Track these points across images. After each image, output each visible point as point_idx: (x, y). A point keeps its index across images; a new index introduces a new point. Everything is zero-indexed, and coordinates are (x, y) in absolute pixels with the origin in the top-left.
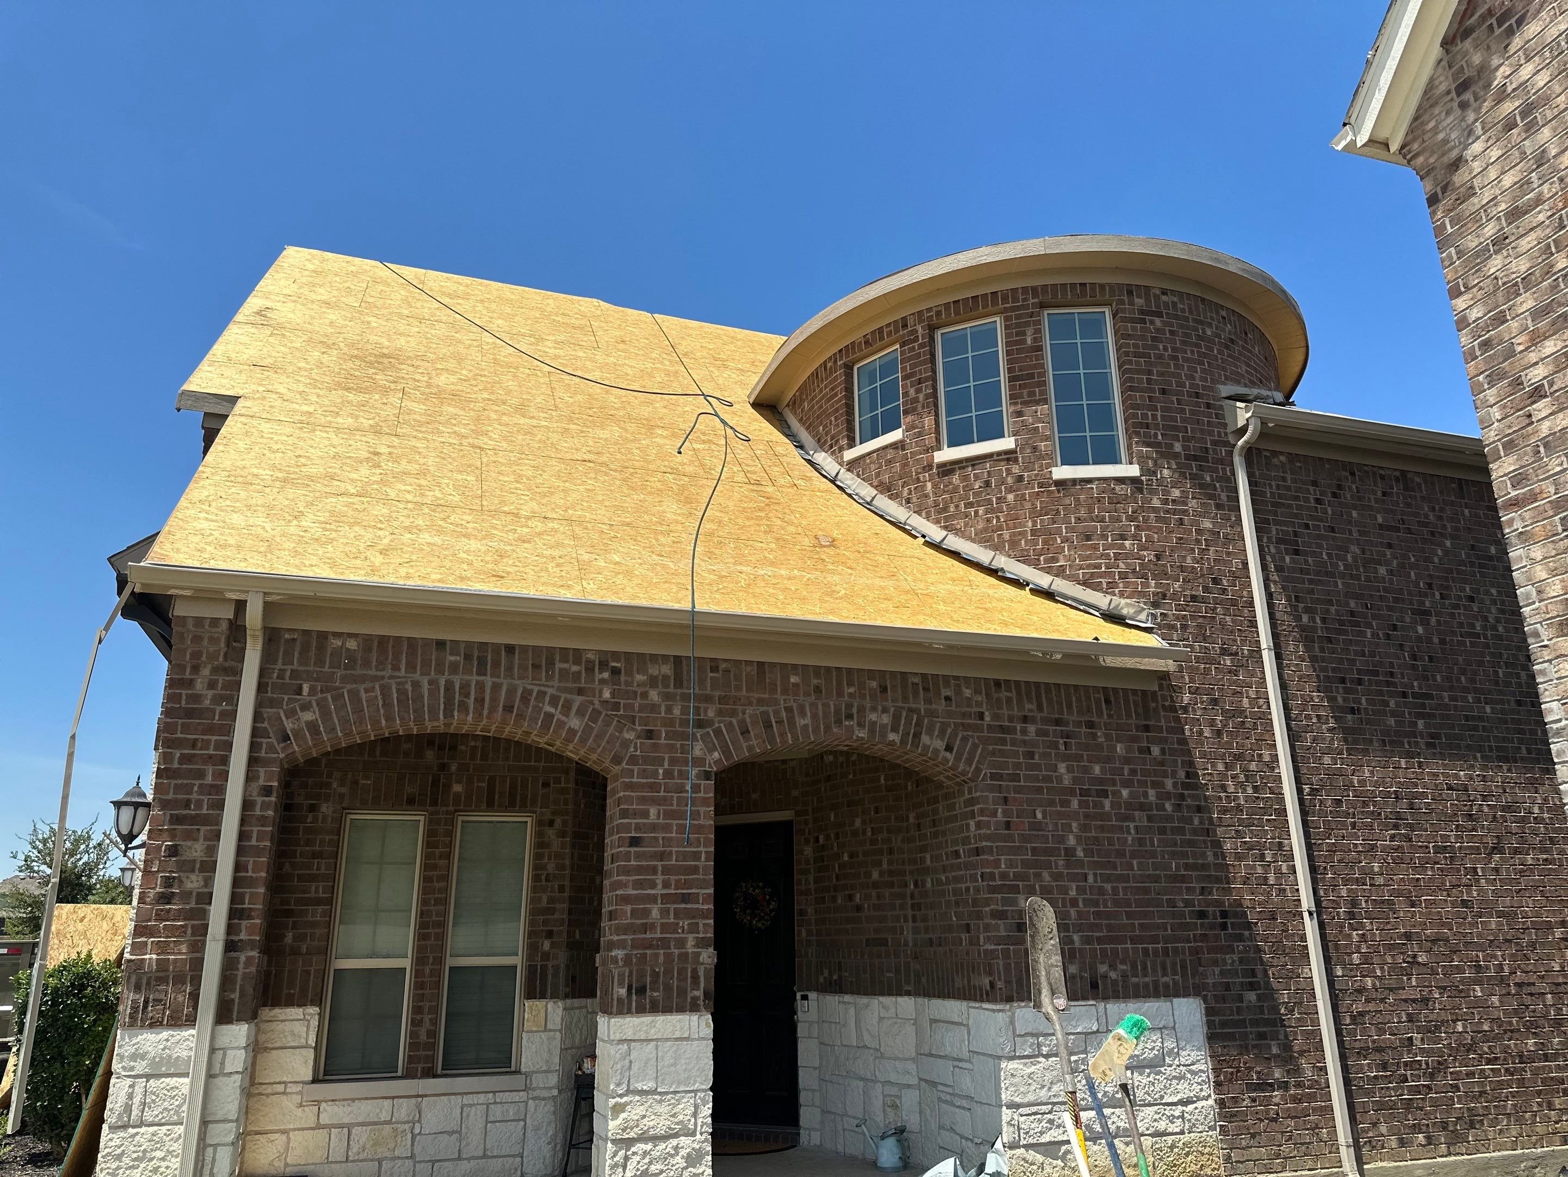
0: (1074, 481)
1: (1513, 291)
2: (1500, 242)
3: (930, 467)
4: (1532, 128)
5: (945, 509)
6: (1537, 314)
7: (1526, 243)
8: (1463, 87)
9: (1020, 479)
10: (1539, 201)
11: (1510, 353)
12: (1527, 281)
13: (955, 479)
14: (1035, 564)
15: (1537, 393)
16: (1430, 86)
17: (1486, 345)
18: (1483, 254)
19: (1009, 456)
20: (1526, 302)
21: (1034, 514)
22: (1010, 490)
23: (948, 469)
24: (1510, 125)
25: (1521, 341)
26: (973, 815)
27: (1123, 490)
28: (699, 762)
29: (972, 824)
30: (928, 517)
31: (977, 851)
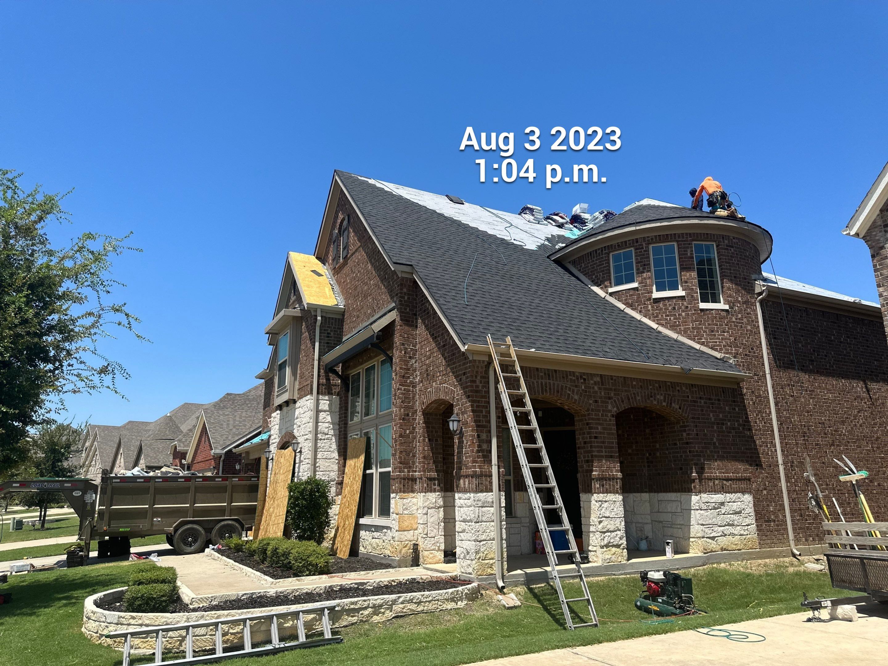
0: (707, 310)
3: (650, 299)
5: (657, 316)
9: (687, 307)
13: (661, 305)
14: (694, 340)
16: (874, 222)
19: (682, 298)
21: (693, 321)
22: (683, 311)
23: (657, 300)
26: (685, 431)
27: (724, 314)
28: (610, 411)
29: (685, 434)
30: (650, 319)
31: (687, 443)
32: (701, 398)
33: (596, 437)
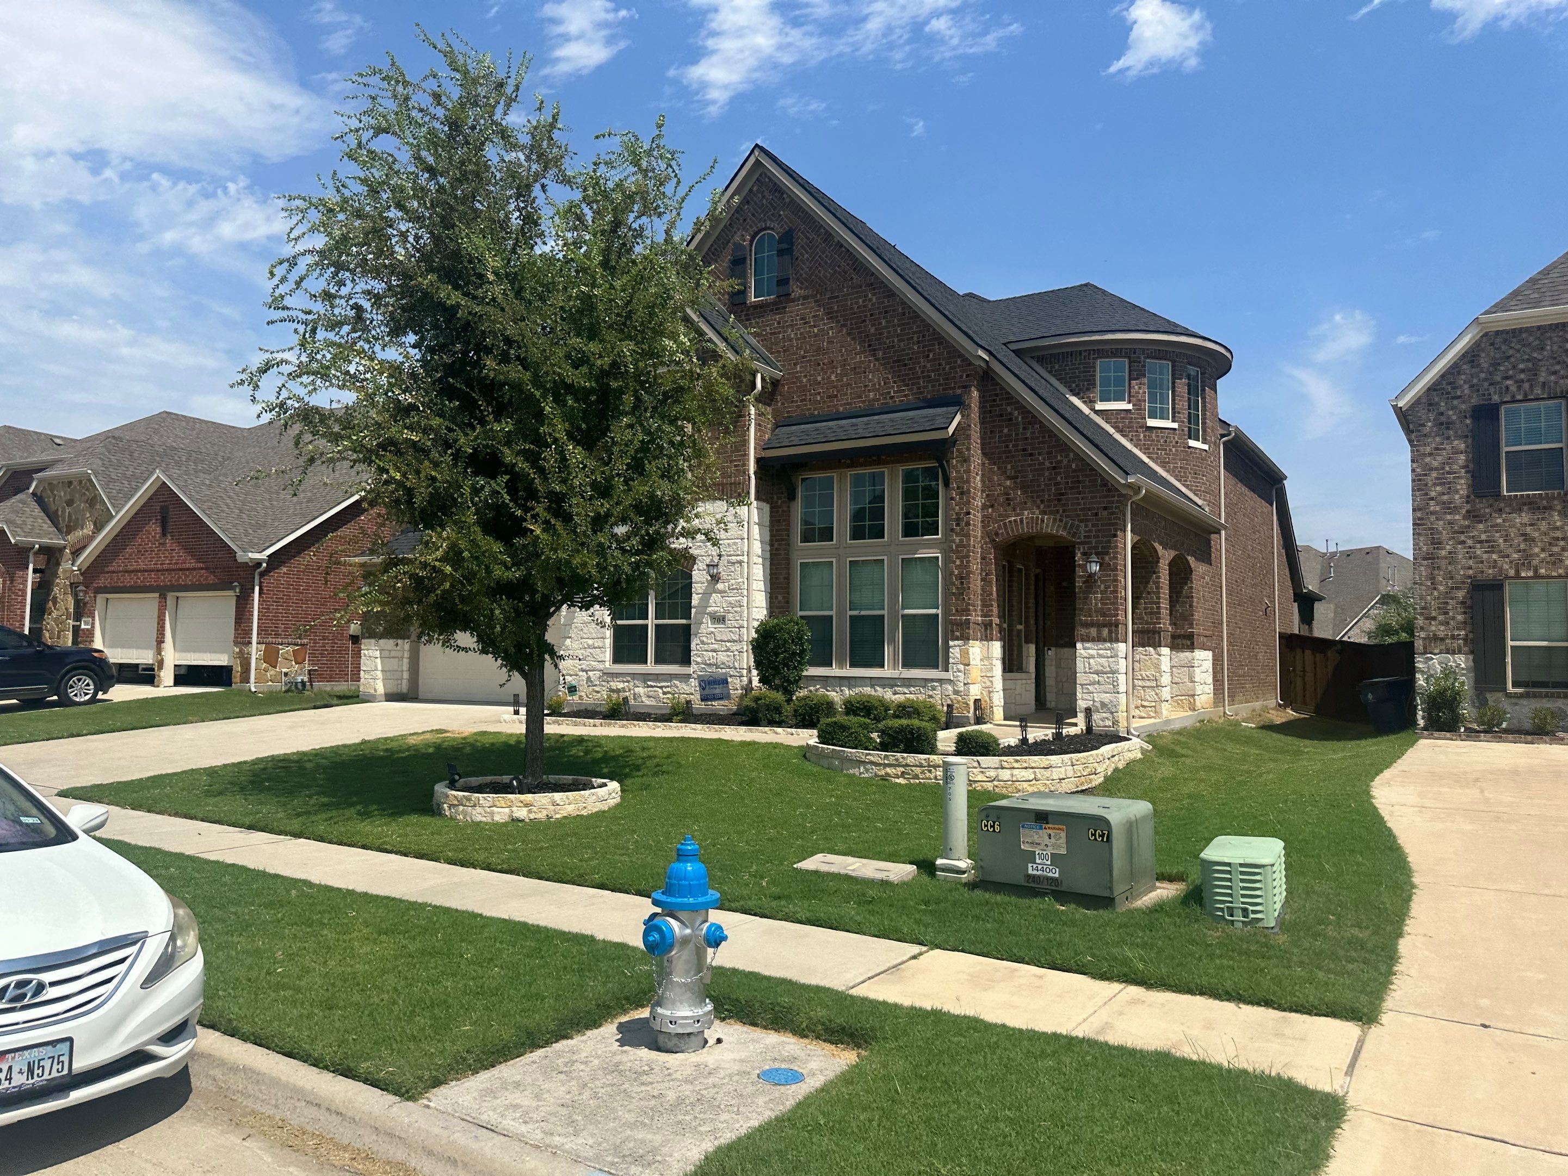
0: (1192, 448)
1: (1432, 469)
2: (1430, 454)
3: (1142, 426)
4: (1448, 428)
5: (1148, 449)
6: (1437, 478)
7: (1439, 458)
8: (1430, 405)
9: (1176, 442)
10: (1444, 449)
11: (1426, 485)
12: (1436, 469)
13: (1153, 436)
14: (1179, 481)
15: (1432, 499)
16: (1419, 399)
17: (1420, 480)
19: (1171, 430)
20: (1434, 474)
21: (1181, 460)
22: (1173, 446)
23: (1150, 429)
24: (1442, 424)
25: (1430, 483)
27: (1203, 455)
28: (1167, 560)
30: (1140, 450)
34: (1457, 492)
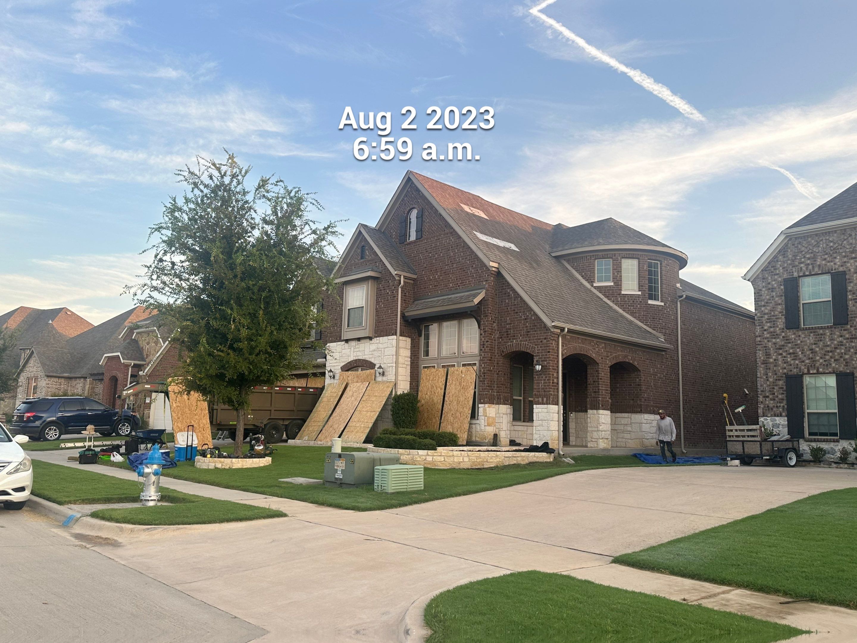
0: (651, 305)
1: (765, 314)
2: (764, 306)
3: (620, 294)
4: (772, 291)
5: (623, 306)
6: (767, 319)
7: (768, 308)
8: (764, 279)
9: (641, 302)
10: (771, 303)
11: (762, 322)
12: (767, 314)
13: (626, 299)
14: (643, 323)
15: (765, 330)
18: (761, 306)
19: (639, 296)
21: (644, 311)
22: (638, 304)
23: (624, 296)
26: (638, 378)
27: (660, 308)
28: (608, 364)
29: (637, 380)
30: (619, 306)
31: (639, 385)
32: (647, 359)
33: (601, 379)
34: (777, 327)
